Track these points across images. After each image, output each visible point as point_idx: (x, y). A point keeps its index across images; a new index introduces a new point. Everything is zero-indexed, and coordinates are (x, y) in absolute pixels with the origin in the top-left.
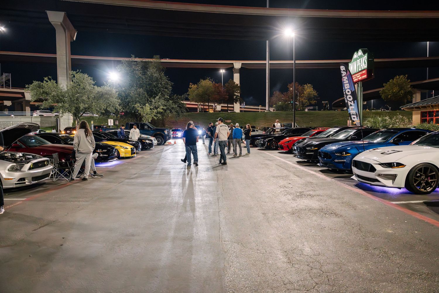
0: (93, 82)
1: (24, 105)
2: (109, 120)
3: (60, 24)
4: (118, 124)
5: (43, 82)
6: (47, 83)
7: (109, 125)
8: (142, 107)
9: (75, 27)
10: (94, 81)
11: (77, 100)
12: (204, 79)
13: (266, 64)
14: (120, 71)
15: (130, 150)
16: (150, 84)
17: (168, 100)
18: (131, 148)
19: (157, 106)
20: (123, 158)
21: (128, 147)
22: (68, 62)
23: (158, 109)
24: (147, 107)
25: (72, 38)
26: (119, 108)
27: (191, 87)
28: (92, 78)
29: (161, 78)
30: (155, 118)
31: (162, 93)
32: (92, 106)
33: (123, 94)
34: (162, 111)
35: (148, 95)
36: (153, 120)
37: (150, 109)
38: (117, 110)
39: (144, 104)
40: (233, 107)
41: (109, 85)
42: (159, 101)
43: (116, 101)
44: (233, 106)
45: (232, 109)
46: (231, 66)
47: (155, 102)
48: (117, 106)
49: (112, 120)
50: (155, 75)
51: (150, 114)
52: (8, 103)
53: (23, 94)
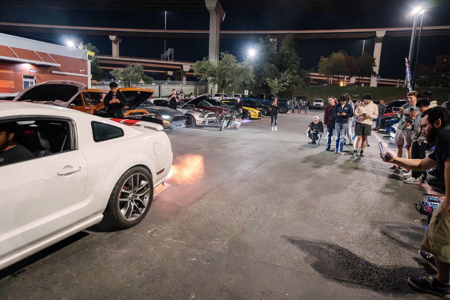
0: (236, 61)
1: (182, 76)
2: (245, 91)
3: (213, 8)
4: (252, 94)
5: (202, 61)
6: (205, 62)
7: (245, 94)
8: (272, 81)
9: (224, 9)
10: (237, 59)
11: (224, 75)
12: (337, 52)
13: (412, 31)
14: (257, 49)
15: (258, 113)
16: (281, 60)
17: (295, 74)
18: (259, 113)
19: (285, 80)
20: (252, 119)
21: (256, 112)
22: (217, 40)
23: (285, 83)
24: (276, 81)
25: (221, 19)
26: (253, 81)
27: (322, 61)
28: (235, 57)
29: (291, 54)
30: (281, 90)
31: (291, 68)
32: (234, 80)
33: (258, 69)
34: (288, 84)
35: (278, 70)
36: (280, 92)
37: (279, 83)
38: (251, 82)
39: (274, 79)
40: (370, 80)
41: (247, 60)
42: (287, 76)
43: (252, 76)
44: (369, 78)
45: (368, 82)
46: (372, 35)
47: (284, 77)
48: (252, 80)
49: (248, 91)
50: (286, 52)
51: (277, 87)
52: (170, 73)
53: (182, 66)
